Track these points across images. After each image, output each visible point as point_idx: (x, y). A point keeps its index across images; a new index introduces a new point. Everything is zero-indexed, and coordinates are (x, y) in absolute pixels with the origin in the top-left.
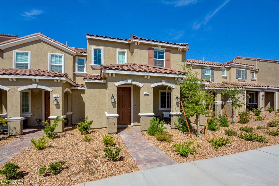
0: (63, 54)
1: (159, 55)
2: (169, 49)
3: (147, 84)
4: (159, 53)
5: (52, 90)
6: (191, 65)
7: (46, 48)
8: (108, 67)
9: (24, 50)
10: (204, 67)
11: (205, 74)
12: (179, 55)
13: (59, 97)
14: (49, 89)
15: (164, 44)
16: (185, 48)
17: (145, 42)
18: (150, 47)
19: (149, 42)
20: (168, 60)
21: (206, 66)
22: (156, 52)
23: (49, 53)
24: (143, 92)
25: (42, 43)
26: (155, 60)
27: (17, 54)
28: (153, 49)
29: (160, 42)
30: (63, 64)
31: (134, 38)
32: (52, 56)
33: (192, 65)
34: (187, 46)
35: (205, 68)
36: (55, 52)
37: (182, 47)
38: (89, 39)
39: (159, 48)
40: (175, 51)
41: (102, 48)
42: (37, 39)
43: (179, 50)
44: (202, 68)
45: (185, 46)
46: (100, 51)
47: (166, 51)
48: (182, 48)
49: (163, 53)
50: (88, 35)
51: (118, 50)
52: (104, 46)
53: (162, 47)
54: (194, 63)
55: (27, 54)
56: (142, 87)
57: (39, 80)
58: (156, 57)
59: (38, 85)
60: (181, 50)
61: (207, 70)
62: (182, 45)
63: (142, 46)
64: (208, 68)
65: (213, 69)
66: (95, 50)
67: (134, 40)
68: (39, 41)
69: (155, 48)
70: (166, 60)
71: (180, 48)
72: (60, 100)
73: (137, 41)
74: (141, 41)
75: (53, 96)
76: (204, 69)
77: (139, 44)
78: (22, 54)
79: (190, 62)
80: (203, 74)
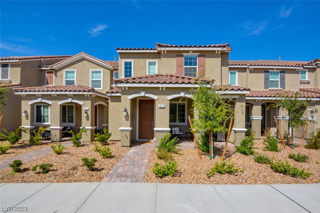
0: (102, 70)
1: (190, 62)
2: (203, 53)
3: (163, 97)
4: (191, 59)
5: (83, 103)
6: (249, 68)
7: (88, 65)
8: (119, 81)
9: (72, 69)
10: (269, 70)
11: (270, 80)
12: (218, 59)
13: (88, 110)
14: (80, 102)
15: (196, 49)
16: (225, 49)
17: (172, 49)
18: (180, 54)
19: (177, 49)
20: (203, 66)
21: (273, 69)
22: (186, 59)
23: (90, 70)
24: (158, 105)
25: (85, 61)
26: (185, 68)
27: (67, 72)
28: (182, 56)
29: (191, 47)
30: (102, 79)
31: (159, 47)
32: (93, 72)
33: (250, 69)
34: (227, 47)
35: (270, 71)
36: (96, 68)
37: (220, 49)
38: (120, 53)
39: (191, 54)
40: (212, 54)
41: (132, 60)
42: (81, 58)
43: (216, 52)
44: (266, 71)
45: (224, 47)
46: (130, 64)
47: (199, 56)
48: (221, 51)
49: (196, 59)
50: (118, 49)
51: (148, 61)
52: (134, 58)
53: (194, 52)
54: (251, 65)
55: (73, 72)
56: (157, 99)
57: (74, 95)
58: (186, 64)
59: (72, 99)
60: (219, 52)
61: (275, 73)
62: (219, 47)
63: (170, 54)
64: (275, 71)
65: (283, 71)
66: (126, 64)
67: (159, 49)
68: (83, 59)
69: (185, 54)
70: (199, 67)
71: (218, 51)
72: (89, 113)
73: (163, 49)
74: (168, 49)
75: (84, 109)
76: (269, 72)
77: (165, 52)
78: (70, 72)
79: (246, 65)
80: (267, 79)
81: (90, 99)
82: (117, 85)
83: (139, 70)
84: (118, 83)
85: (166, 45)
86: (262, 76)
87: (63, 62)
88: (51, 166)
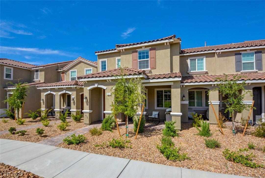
1: (143, 55)
2: (153, 47)
3: (110, 87)
4: (143, 53)
5: (71, 93)
6: (216, 53)
7: (83, 66)
9: (74, 69)
10: (240, 52)
11: (242, 62)
12: (167, 50)
13: (74, 98)
14: (70, 93)
15: (146, 44)
16: (172, 40)
17: (127, 47)
18: (134, 50)
19: (131, 47)
20: (155, 58)
21: (246, 50)
22: (140, 54)
23: (85, 69)
25: (82, 63)
26: (139, 61)
27: (72, 72)
28: (136, 52)
29: (141, 43)
31: (117, 47)
32: (87, 71)
33: (218, 53)
34: (173, 38)
35: (242, 52)
36: (88, 68)
37: (167, 41)
38: (98, 55)
39: (143, 49)
40: (162, 46)
41: (106, 59)
42: (79, 61)
43: (165, 44)
44: (238, 53)
45: (171, 38)
46: (105, 62)
47: (150, 50)
48: (169, 42)
49: (147, 53)
50: (96, 52)
51: (117, 58)
52: (108, 57)
53: (146, 47)
54: (218, 50)
55: (75, 72)
56: (106, 89)
57: (67, 88)
58: (140, 58)
59: (66, 91)
60: (168, 44)
61: (248, 55)
62: (166, 39)
63: (127, 52)
64: (249, 52)
65: (259, 52)
66: (102, 62)
67: (118, 49)
68: (81, 62)
69: (139, 50)
70: (150, 59)
72: (75, 100)
73: (121, 48)
74: (124, 48)
75: (72, 97)
76: (241, 54)
77: (124, 51)
78: (73, 72)
80: (238, 62)
81: (76, 90)
82: (80, 80)
83: (111, 66)
84: (80, 79)
85: (126, 44)
86: (233, 59)
87: (69, 65)
88: (26, 132)
